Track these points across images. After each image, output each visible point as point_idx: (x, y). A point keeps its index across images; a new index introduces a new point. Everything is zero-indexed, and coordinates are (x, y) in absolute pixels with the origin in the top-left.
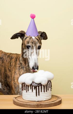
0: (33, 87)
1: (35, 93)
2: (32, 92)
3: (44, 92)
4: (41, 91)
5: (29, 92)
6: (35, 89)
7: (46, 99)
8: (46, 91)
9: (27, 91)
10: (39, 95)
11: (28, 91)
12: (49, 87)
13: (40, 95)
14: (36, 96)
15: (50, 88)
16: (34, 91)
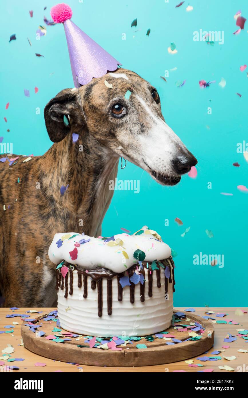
0: (89, 281)
1: (96, 305)
2: (82, 298)
3: (132, 301)
4: (120, 299)
5: (74, 297)
6: (93, 288)
7: (139, 330)
8: (143, 300)
9: (69, 296)
10: (110, 313)
11: (71, 293)
12: (155, 285)
13: (114, 313)
14: (97, 316)
15: (159, 286)
16: (93, 295)
